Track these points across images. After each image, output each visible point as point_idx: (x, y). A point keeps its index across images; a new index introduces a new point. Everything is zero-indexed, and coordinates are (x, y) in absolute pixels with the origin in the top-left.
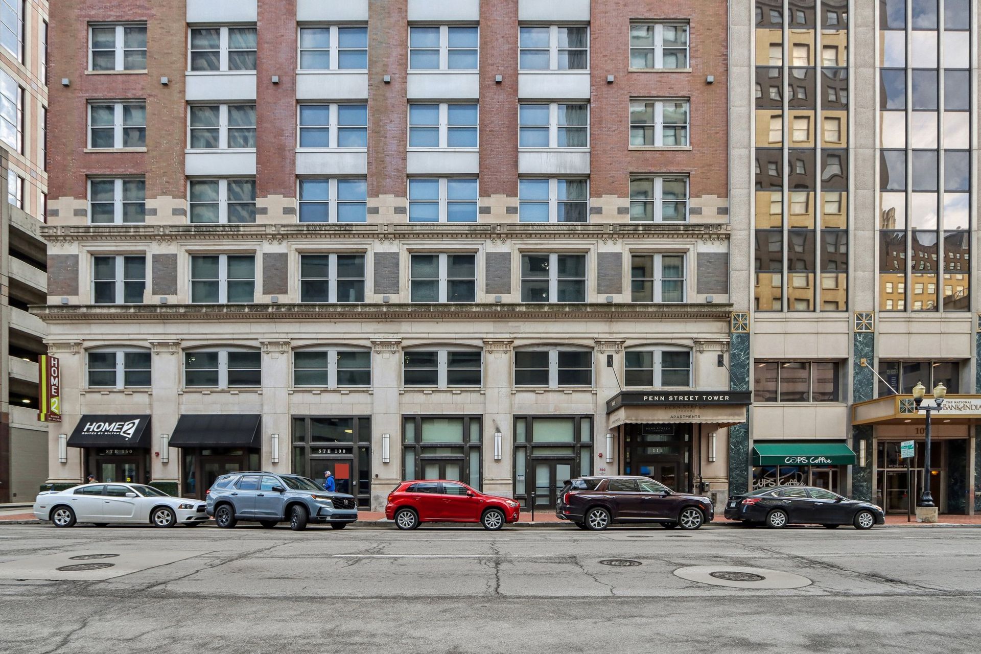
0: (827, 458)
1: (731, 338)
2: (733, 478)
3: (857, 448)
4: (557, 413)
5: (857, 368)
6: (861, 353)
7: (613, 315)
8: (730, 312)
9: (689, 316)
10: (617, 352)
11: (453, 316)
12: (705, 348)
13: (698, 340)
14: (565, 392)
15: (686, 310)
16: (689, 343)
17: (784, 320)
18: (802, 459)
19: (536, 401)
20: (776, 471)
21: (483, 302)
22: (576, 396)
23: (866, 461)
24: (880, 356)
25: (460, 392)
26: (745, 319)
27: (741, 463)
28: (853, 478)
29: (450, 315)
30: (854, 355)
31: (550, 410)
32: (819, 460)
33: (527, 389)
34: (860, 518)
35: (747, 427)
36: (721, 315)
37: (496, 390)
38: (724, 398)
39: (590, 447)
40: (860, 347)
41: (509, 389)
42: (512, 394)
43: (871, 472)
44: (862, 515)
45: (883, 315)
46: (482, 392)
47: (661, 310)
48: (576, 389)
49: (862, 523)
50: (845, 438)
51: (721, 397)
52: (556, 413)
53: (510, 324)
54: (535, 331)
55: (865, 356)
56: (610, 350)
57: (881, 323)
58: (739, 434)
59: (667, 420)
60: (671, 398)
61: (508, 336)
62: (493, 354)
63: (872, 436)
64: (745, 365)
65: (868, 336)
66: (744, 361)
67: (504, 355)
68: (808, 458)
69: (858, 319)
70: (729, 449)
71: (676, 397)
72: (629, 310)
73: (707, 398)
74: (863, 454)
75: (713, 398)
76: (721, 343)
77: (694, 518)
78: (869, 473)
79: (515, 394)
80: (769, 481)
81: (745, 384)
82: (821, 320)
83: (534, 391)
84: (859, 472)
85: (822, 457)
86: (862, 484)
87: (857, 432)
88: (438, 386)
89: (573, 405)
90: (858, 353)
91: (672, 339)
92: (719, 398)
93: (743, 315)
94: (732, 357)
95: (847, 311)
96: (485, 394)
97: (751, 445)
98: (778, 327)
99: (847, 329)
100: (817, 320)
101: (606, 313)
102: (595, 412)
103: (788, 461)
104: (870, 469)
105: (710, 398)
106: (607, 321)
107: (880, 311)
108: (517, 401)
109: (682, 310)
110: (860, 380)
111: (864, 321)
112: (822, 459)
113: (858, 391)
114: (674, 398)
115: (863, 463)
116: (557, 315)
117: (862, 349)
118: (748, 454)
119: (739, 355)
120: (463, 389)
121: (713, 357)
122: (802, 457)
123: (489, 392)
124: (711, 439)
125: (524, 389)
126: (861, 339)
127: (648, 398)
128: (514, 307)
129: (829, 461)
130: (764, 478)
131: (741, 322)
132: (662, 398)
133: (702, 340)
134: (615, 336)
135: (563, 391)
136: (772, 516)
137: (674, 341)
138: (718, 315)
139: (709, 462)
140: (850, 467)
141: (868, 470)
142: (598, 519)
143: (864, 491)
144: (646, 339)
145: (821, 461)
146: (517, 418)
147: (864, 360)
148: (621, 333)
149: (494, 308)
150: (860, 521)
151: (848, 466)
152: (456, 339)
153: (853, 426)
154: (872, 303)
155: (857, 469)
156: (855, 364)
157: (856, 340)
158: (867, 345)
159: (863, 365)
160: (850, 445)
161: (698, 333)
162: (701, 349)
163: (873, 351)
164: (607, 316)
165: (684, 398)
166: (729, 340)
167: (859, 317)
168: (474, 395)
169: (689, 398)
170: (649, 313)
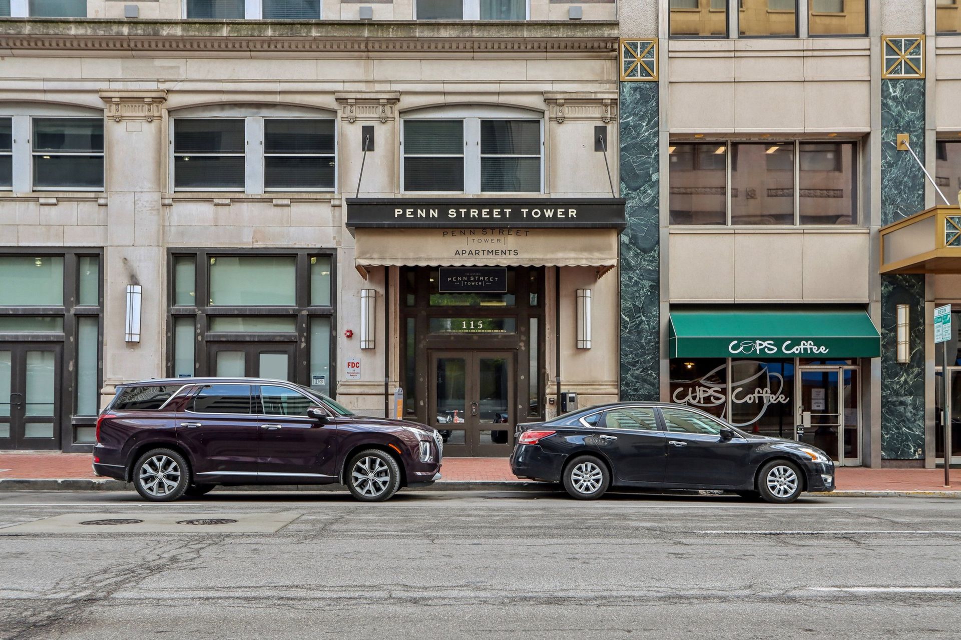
0: (818, 342)
1: (621, 93)
2: (627, 385)
3: (890, 323)
4: (260, 245)
5: (889, 153)
6: (897, 122)
7: (370, 46)
8: (617, 39)
9: (529, 47)
10: (384, 121)
11: (33, 44)
12: (568, 111)
13: (550, 96)
14: (275, 202)
15: (519, 35)
16: (536, 102)
17: (732, 54)
18: (765, 344)
19: (216, 219)
20: (724, 371)
21: (102, 16)
22: (298, 210)
23: (911, 349)
24: (940, 128)
25: (54, 201)
26: (649, 52)
27: (644, 354)
28: (884, 387)
29: (25, 43)
30: (883, 127)
31: (245, 240)
32: (802, 347)
33: (195, 195)
34: (769, 478)
35: (654, 277)
36: (596, 45)
37: (130, 198)
38: (566, 213)
39: (329, 317)
40: (895, 109)
41: (156, 196)
42: (163, 205)
43: (922, 374)
44: (775, 470)
45: (944, 41)
46: (101, 201)
47: (467, 34)
48: (296, 196)
49: (773, 488)
50: (865, 300)
51: (560, 212)
52: (256, 245)
53: (158, 63)
54: (210, 77)
55: (908, 128)
56: (368, 116)
57: (942, 59)
58: (638, 291)
59: (448, 259)
60: (452, 213)
61: (153, 86)
62: (123, 125)
63: (923, 296)
64: (649, 148)
65: (912, 86)
66: (648, 138)
67: (146, 126)
68: (778, 342)
69: (890, 51)
70: (620, 324)
71: (463, 211)
72: (400, 34)
73: (529, 214)
74: (903, 334)
75: (543, 213)
76: (599, 102)
77: (378, 474)
78: (918, 375)
79: (170, 205)
80: (710, 392)
81: (651, 187)
82: (810, 54)
83: (210, 200)
84: (896, 374)
85: (807, 340)
86: (902, 399)
87: (891, 288)
88: (13, 188)
89: (292, 229)
90: (892, 123)
91: (499, 93)
92: (555, 213)
93: (643, 46)
94: (625, 130)
95: (867, 34)
96: (106, 205)
97: (665, 315)
98: (720, 69)
99: (867, 73)
100: (801, 54)
101: (353, 41)
102: (339, 243)
103: (734, 348)
104: (919, 367)
105: (536, 213)
106: (360, 58)
107: (937, 35)
108: (175, 221)
109: (511, 35)
110: (897, 178)
111: (904, 56)
112: (809, 345)
113: (893, 202)
114: (459, 213)
115: (903, 354)
116: (251, 45)
117: (899, 114)
118: (658, 333)
119: (637, 127)
120: (61, 195)
121: (587, 131)
122: (764, 340)
123: (115, 201)
124: (580, 300)
125: (189, 195)
126: (898, 93)
127: (404, 213)
128: (158, 26)
129: (822, 349)
130: (700, 385)
131: (639, 58)
132: (434, 213)
133: (559, 96)
134: (378, 87)
135: (271, 200)
136: (575, 471)
137: (503, 99)
138: (589, 46)
139: (579, 350)
140: (876, 364)
141: (916, 370)
142: (160, 475)
143: (909, 415)
144: (444, 93)
145: (805, 349)
146: (177, 257)
147: (904, 137)
148: (391, 82)
149: (115, 29)
150: (770, 484)
151: (873, 360)
152: (45, 91)
153: (882, 275)
154: (920, 17)
155: (892, 368)
156: (885, 145)
157: (885, 94)
158: (909, 105)
159: (903, 148)
160: (876, 314)
161: (552, 82)
162: (560, 115)
163: (923, 117)
164: (356, 46)
165: (480, 214)
166: (616, 96)
167: (893, 46)
168: (85, 207)
169: (490, 213)
170: (444, 40)
